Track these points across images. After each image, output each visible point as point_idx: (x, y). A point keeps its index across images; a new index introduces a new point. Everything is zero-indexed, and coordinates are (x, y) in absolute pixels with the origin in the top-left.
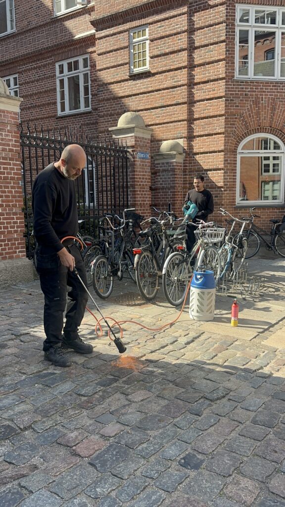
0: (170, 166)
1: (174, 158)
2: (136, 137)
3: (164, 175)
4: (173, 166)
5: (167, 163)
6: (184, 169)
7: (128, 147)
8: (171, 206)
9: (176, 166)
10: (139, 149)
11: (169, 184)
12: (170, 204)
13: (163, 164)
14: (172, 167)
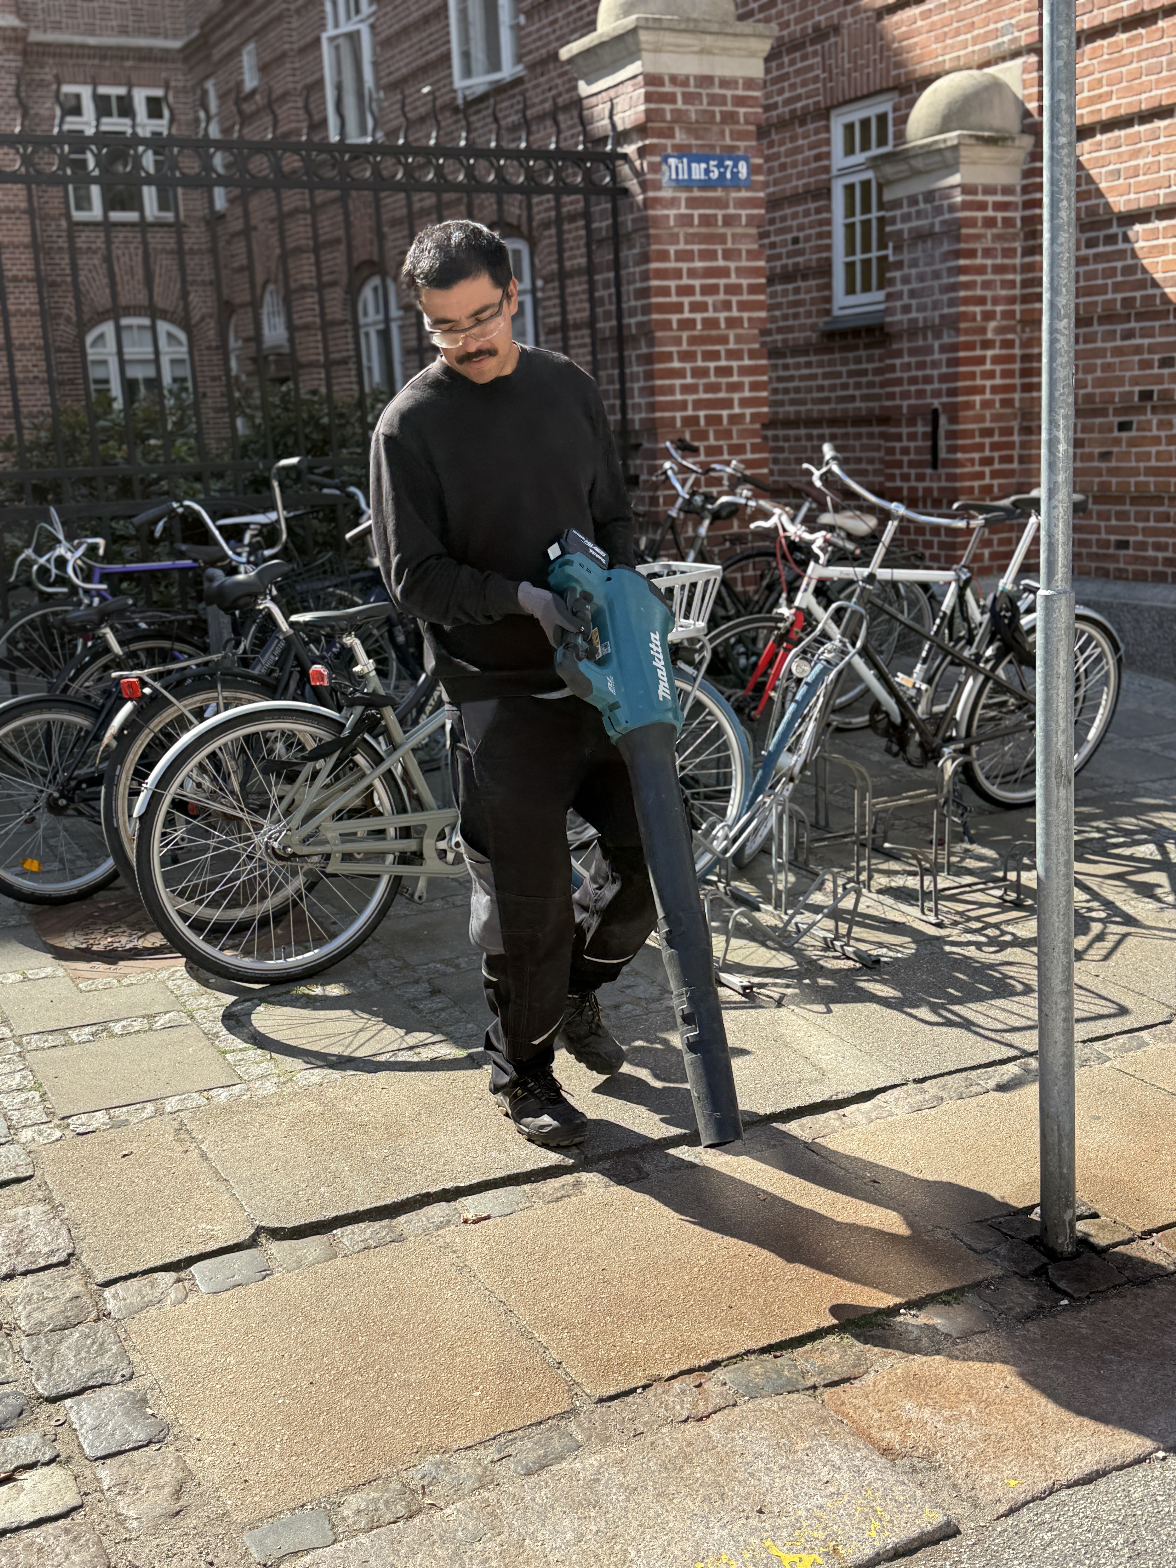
0: (939, 210)
1: (952, 167)
2: (652, 80)
3: (914, 263)
4: (952, 208)
5: (930, 196)
6: (1024, 219)
7: (622, 137)
8: (943, 420)
9: (966, 205)
10: (680, 137)
11: (935, 306)
12: (935, 413)
13: (913, 200)
14: (947, 216)
